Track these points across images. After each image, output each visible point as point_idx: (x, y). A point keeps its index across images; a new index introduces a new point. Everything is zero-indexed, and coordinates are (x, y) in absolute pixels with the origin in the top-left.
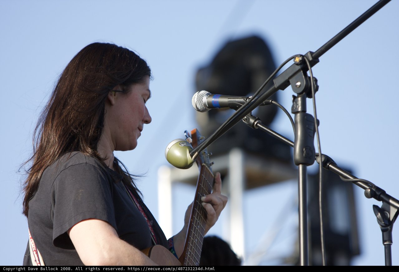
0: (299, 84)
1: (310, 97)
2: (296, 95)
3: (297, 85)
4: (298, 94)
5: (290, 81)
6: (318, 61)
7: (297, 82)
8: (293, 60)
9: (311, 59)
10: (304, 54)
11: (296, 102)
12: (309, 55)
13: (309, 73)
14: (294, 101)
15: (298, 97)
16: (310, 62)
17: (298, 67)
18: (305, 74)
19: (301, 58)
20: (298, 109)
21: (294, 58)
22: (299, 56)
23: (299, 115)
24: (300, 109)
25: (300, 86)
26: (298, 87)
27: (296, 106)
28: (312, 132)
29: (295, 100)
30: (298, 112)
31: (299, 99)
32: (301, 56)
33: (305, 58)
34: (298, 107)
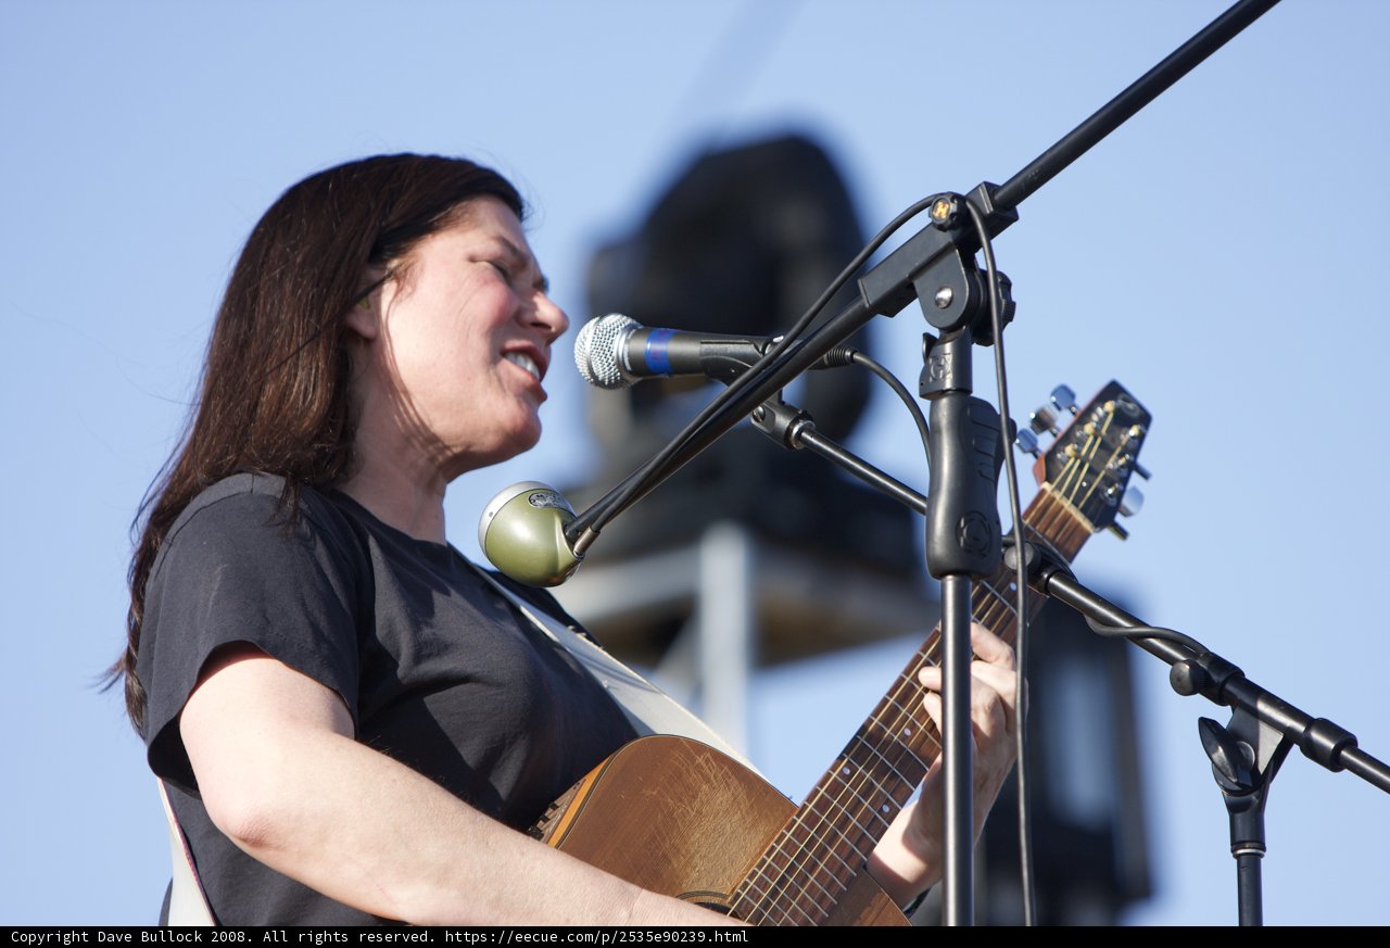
0: (946, 294)
1: (986, 341)
2: (936, 333)
3: (941, 299)
4: (940, 329)
5: (917, 283)
6: (1015, 218)
7: (941, 289)
8: (926, 211)
9: (988, 209)
11: (937, 359)
12: (983, 195)
13: (981, 258)
14: (927, 355)
15: (943, 341)
16: (985, 219)
17: (945, 238)
18: (969, 263)
19: (953, 207)
20: (943, 383)
21: (929, 203)
22: (948, 199)
23: (944, 402)
24: (948, 384)
25: (951, 301)
26: (943, 304)
27: (937, 373)
28: (991, 461)
29: (932, 354)
30: (943, 393)
31: (948, 347)
32: (955, 197)
33: (969, 206)
34: (944, 376)
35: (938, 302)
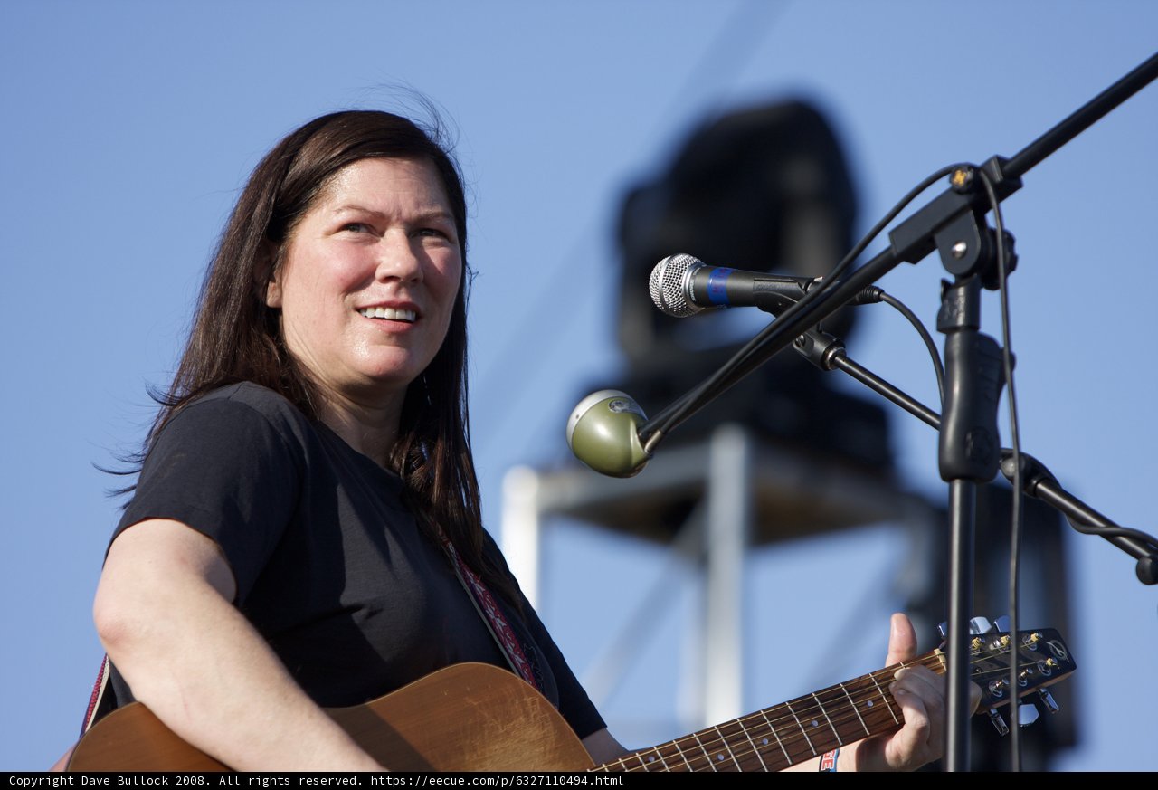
0: (960, 247)
1: (993, 284)
2: (951, 279)
3: (957, 252)
4: (956, 276)
5: (938, 238)
6: (1019, 186)
7: (956, 243)
9: (998, 177)
10: (978, 162)
11: (952, 300)
12: (995, 167)
13: (990, 218)
14: (944, 296)
15: (957, 285)
16: (996, 187)
17: (962, 201)
18: (981, 222)
19: (969, 175)
20: (956, 320)
21: (950, 171)
22: (966, 168)
23: (957, 336)
24: (961, 321)
25: (965, 253)
26: (958, 256)
27: (951, 311)
28: (995, 385)
29: (950, 293)
30: (956, 329)
31: (961, 291)
32: (971, 167)
33: (983, 174)
34: (958, 314)
35: (954, 253)
